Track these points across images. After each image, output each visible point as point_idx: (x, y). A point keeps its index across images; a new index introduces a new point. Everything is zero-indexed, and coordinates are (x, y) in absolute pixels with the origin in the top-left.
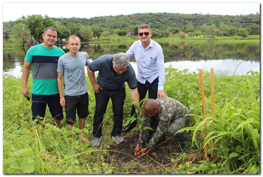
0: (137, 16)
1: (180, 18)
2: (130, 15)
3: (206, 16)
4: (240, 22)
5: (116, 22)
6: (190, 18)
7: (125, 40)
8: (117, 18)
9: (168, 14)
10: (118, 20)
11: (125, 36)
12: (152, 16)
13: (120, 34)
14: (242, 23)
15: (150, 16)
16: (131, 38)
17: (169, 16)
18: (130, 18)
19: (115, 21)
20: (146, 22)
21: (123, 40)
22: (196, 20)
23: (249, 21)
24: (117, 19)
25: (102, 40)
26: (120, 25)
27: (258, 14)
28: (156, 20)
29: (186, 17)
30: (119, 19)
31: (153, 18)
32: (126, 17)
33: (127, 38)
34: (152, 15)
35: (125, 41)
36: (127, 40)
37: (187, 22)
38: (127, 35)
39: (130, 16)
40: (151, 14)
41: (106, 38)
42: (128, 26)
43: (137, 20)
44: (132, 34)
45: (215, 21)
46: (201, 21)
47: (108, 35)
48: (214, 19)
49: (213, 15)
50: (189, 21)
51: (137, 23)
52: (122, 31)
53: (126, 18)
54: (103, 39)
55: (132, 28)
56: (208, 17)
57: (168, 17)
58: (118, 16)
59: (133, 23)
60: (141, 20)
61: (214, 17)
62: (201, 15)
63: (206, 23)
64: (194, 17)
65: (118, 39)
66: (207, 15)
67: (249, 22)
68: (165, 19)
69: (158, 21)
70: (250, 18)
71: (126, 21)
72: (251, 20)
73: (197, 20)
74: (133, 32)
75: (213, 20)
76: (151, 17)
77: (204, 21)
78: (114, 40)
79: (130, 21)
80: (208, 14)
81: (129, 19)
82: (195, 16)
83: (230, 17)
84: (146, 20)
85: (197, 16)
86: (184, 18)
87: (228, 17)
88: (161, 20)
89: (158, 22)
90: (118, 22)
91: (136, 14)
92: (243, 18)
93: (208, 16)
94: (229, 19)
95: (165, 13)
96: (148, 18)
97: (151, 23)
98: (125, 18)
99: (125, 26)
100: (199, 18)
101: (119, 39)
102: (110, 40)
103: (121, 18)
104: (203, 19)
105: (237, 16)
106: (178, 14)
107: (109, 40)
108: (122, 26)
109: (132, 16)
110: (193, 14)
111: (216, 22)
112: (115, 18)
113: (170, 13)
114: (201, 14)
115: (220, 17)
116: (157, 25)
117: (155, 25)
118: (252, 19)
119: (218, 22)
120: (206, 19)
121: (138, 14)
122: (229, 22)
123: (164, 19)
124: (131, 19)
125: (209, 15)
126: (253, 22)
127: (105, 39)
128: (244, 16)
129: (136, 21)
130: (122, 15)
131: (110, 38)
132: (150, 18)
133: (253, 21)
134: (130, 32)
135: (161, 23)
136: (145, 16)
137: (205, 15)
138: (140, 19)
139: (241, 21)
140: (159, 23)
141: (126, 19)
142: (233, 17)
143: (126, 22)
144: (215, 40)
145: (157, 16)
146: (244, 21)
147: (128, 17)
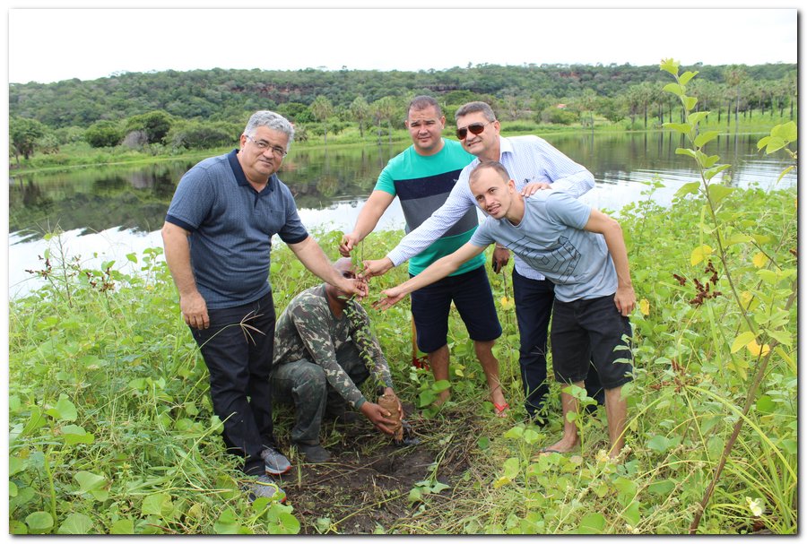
0: (129, 81)
1: (264, 82)
2: (104, 79)
3: (339, 75)
4: (431, 88)
5: (57, 103)
6: (294, 82)
7: (122, 159)
8: (62, 89)
9: (225, 72)
10: (64, 96)
11: (118, 148)
12: (176, 80)
13: (97, 142)
14: (439, 91)
15: (170, 81)
16: (139, 151)
17: (229, 80)
18: (105, 89)
19: (53, 100)
20: (160, 100)
21: (116, 160)
22: (311, 86)
23: (453, 85)
24: (59, 95)
25: (41, 166)
26: (73, 112)
27: (472, 67)
28: (191, 93)
29: (281, 81)
30: (66, 93)
31: (182, 88)
32: (93, 87)
33: (129, 154)
34: (178, 79)
35: (124, 163)
36: (128, 158)
37: (285, 93)
38: (124, 143)
39: (103, 83)
40: (172, 74)
41: (53, 156)
42: (104, 115)
43: (131, 96)
44: (141, 138)
45: (367, 88)
46: (326, 90)
47: (56, 148)
48: (363, 83)
49: (357, 72)
50: (291, 92)
51: (133, 106)
52: (103, 133)
53: (91, 91)
54: (44, 162)
55: (138, 121)
56: (346, 77)
57: (229, 83)
58: (62, 84)
59: (119, 106)
60: (141, 93)
61: (362, 78)
62: (323, 73)
63: (343, 93)
64: (305, 79)
65: (96, 157)
66: (341, 72)
67: (454, 89)
68: (219, 87)
69: (198, 95)
70: (454, 77)
71: (95, 99)
72: (457, 82)
73: (316, 88)
74: (144, 134)
75: (360, 85)
76: (174, 84)
77: (334, 88)
78: (84, 163)
79: (108, 99)
80: (345, 69)
81: (102, 91)
82: (309, 75)
83: (403, 75)
84: (160, 92)
85: (314, 75)
86: (277, 83)
87: (398, 75)
88: (207, 91)
89: (197, 99)
90: (66, 104)
91: (123, 76)
92: (438, 78)
93: (344, 74)
94: (401, 80)
95: (217, 71)
96: (166, 87)
97: (178, 102)
98: (87, 91)
99: (91, 116)
100: (321, 80)
101: (100, 157)
102: (71, 163)
103: (74, 91)
104: (331, 83)
105: (422, 72)
106: (257, 70)
107: (66, 162)
108: (81, 118)
109: (110, 83)
110: (301, 70)
111: (369, 90)
112: (51, 91)
113: (232, 70)
114: (324, 70)
115: (378, 76)
116: (196, 109)
117: (190, 107)
118: (461, 79)
119: (375, 91)
120: (340, 83)
121: (131, 75)
122: (405, 88)
123: (217, 90)
124: (110, 93)
125: (347, 71)
126: (465, 89)
127: (51, 161)
128: (439, 72)
129: (126, 98)
130: (77, 81)
131: (69, 157)
132: (172, 88)
133: (464, 84)
134: (135, 134)
135: (208, 100)
136: (155, 80)
137: (336, 72)
138: (140, 92)
139: (433, 85)
140: (203, 100)
141: (93, 94)
142: (412, 76)
143: (93, 102)
145: (193, 79)
146: (441, 86)
147: (99, 86)
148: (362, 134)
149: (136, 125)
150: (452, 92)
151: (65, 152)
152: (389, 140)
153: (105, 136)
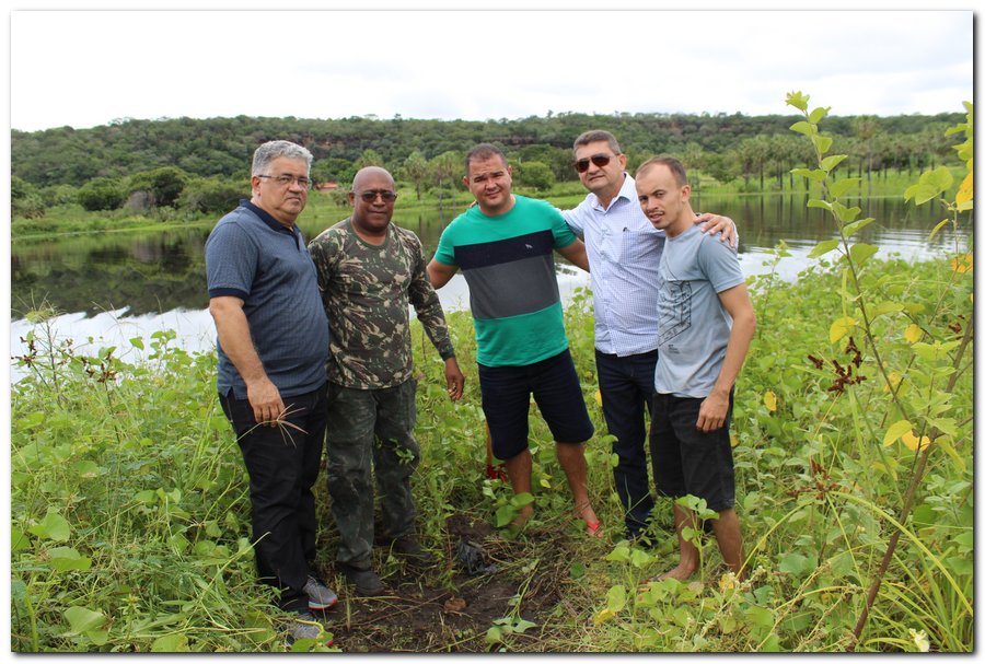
0: (134, 130)
1: (300, 134)
2: (102, 128)
3: (392, 125)
4: (503, 142)
5: (44, 156)
6: (337, 133)
7: (124, 225)
8: (49, 139)
9: (252, 121)
10: (53, 147)
11: (119, 212)
12: (191, 130)
13: (93, 204)
14: (513, 144)
15: (184, 131)
16: (146, 216)
17: (257, 130)
18: (104, 140)
19: (39, 152)
20: (172, 154)
21: (115, 227)
22: (357, 139)
23: (530, 138)
24: (46, 146)
25: (22, 233)
26: (63, 167)
27: (552, 116)
28: (209, 145)
29: (321, 132)
30: (55, 144)
31: (199, 140)
32: (88, 137)
33: (133, 219)
34: (194, 128)
35: (126, 230)
36: (131, 224)
37: (325, 147)
38: (126, 206)
39: (101, 132)
40: (186, 122)
41: (36, 221)
42: (102, 171)
43: (136, 149)
44: (147, 199)
45: (425, 141)
46: (375, 143)
47: (41, 211)
48: (420, 135)
49: (413, 122)
50: (333, 145)
51: (138, 160)
52: (100, 193)
53: (86, 141)
54: (25, 228)
55: (144, 179)
56: (399, 127)
57: (257, 134)
58: (50, 133)
59: (121, 160)
60: (149, 145)
61: (419, 129)
62: (372, 123)
63: (396, 147)
64: (350, 130)
65: (91, 223)
66: (394, 121)
67: (531, 142)
68: (245, 138)
69: (218, 149)
70: (531, 128)
71: (91, 152)
72: (535, 134)
73: (363, 141)
74: (151, 194)
75: (416, 138)
76: (190, 135)
77: (385, 141)
78: (76, 230)
79: (107, 152)
80: (398, 118)
81: (100, 142)
82: (354, 125)
83: (469, 125)
84: (172, 144)
85: (361, 125)
86: (316, 135)
87: (462, 125)
88: (230, 144)
89: (218, 154)
90: (54, 158)
91: (126, 124)
92: (511, 129)
93: (397, 124)
94: (467, 131)
95: (242, 119)
96: (179, 139)
97: (194, 157)
98: (81, 142)
99: (85, 173)
100: (370, 131)
101: (96, 223)
102: (59, 230)
103: (65, 142)
104: (382, 135)
105: (492, 122)
106: (291, 119)
107: (53, 228)
108: (74, 175)
109: (110, 133)
110: (345, 119)
111: (428, 144)
112: (36, 142)
113: (260, 118)
114: (374, 119)
115: (439, 126)
116: (216, 165)
117: (209, 163)
118: (539, 130)
119: (435, 145)
120: (393, 134)
121: (136, 123)
122: (471, 142)
123: (242, 142)
124: (110, 144)
125: (401, 120)
126: (544, 142)
127: (35, 227)
128: (513, 122)
129: (129, 151)
130: (69, 129)
131: (57, 222)
132: (185, 140)
133: (543, 137)
134: (139, 195)
135: (230, 154)
136: (165, 130)
137: (387, 122)
138: (146, 143)
139: (506, 138)
140: (225, 154)
141: (89, 146)
142: (479, 126)
143: (88, 155)
144: (458, 204)
145: (212, 129)
146: (516, 138)
147: (97, 136)
148: (419, 196)
149: (142, 184)
150: (528, 147)
151: (52, 216)
152: (452, 204)
153: (103, 197)
